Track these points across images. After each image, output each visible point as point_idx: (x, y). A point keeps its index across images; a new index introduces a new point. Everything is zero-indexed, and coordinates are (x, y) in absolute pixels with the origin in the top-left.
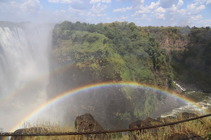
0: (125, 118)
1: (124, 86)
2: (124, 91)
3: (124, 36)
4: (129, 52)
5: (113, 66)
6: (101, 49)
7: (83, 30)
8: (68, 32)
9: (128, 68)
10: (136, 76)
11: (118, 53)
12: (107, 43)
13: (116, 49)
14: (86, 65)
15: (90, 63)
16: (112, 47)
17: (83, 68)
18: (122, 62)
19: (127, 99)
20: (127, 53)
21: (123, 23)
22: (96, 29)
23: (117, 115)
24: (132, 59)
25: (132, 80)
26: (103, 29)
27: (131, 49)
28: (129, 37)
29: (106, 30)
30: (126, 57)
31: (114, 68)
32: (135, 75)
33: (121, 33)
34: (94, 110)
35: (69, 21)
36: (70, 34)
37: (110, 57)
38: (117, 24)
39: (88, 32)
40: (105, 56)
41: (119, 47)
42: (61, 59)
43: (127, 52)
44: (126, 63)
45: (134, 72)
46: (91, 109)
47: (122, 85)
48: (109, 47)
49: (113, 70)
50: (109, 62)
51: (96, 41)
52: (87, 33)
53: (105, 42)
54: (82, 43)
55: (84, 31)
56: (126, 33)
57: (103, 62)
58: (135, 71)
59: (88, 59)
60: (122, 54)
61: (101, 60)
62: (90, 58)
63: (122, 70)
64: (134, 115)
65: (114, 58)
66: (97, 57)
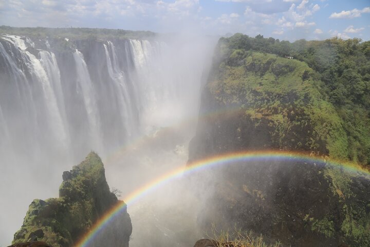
0: (320, 229)
1: (331, 168)
2: (329, 177)
3: (347, 67)
4: (353, 100)
5: (315, 124)
6: (295, 90)
7: (267, 52)
8: (239, 53)
9: (345, 133)
10: (360, 153)
11: (329, 101)
12: (311, 78)
13: (327, 92)
14: (263, 115)
15: (271, 113)
16: (320, 88)
17: (257, 120)
18: (335, 119)
19: (332, 193)
20: (347, 103)
21: (349, 42)
22: (292, 51)
23: (305, 219)
24: (357, 116)
25: (350, 158)
26: (306, 52)
27: (359, 96)
28: (359, 72)
29: (312, 53)
30: (345, 110)
31: (316, 128)
32: (359, 149)
33: (343, 62)
34: (264, 199)
35: (244, 34)
36: (243, 56)
37: (312, 107)
38: (337, 43)
39: (275, 55)
40: (302, 103)
41: (334, 88)
42: (221, 99)
43: (350, 101)
44: (343, 122)
45: (358, 144)
46: (258, 196)
47: (327, 164)
48: (313, 87)
49: (314, 132)
50: (309, 115)
51: (289, 73)
52: (273, 56)
53: (305, 77)
54: (262, 75)
55: (269, 53)
56: (353, 63)
57: (297, 114)
58: (359, 141)
59: (269, 104)
60: (338, 103)
61: (293, 109)
62: (272, 103)
63: (333, 136)
64: (342, 229)
65: (321, 109)
66: (287, 104)
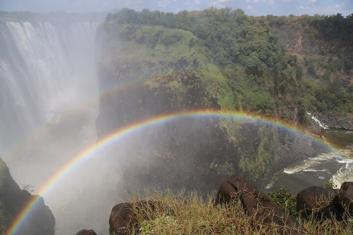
0: (224, 172)
1: (224, 120)
2: (224, 128)
3: (224, 33)
4: (232, 61)
5: (206, 85)
6: (185, 57)
7: (155, 24)
8: (128, 28)
9: (230, 89)
10: (244, 103)
11: (214, 64)
12: (196, 45)
13: (211, 56)
14: (160, 84)
15: (167, 81)
16: (205, 53)
17: (155, 89)
18: (221, 78)
19: (229, 141)
20: (229, 63)
21: (223, 11)
22: (177, 22)
23: (211, 167)
24: (237, 73)
25: (237, 109)
26: (189, 22)
27: (237, 56)
28: (234, 36)
29: (194, 22)
30: (228, 69)
31: (207, 88)
32: (243, 100)
33: (220, 28)
34: (174, 159)
35: (130, 9)
36: (133, 31)
37: (201, 70)
38: (213, 13)
39: (162, 27)
40: (192, 68)
41: (217, 52)
42: (118, 74)
43: (230, 62)
44: (227, 79)
45: (241, 96)
46: (169, 157)
47: (221, 117)
48: (199, 53)
49: (206, 92)
50: (199, 78)
51: (177, 43)
52: (159, 28)
53: (191, 44)
54: (153, 47)
55: (157, 25)
56: (229, 29)
57: (189, 78)
58: (242, 94)
59: (163, 73)
60: (221, 65)
61: (186, 74)
62: (166, 72)
63: (221, 93)
64: (240, 167)
65: (208, 71)
66: (180, 71)
